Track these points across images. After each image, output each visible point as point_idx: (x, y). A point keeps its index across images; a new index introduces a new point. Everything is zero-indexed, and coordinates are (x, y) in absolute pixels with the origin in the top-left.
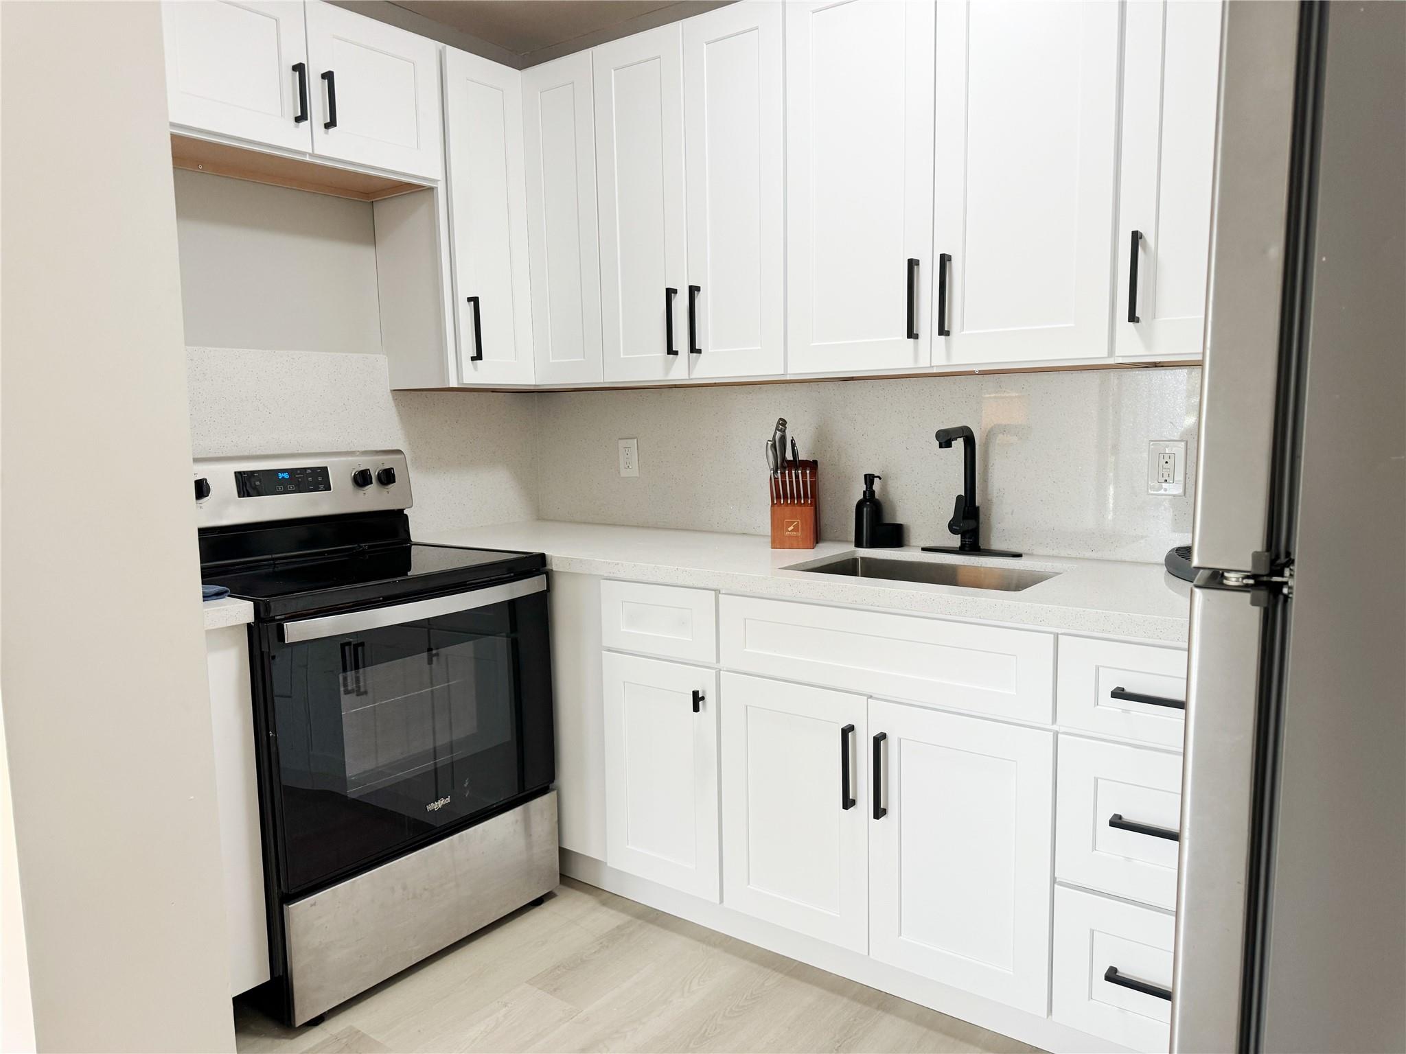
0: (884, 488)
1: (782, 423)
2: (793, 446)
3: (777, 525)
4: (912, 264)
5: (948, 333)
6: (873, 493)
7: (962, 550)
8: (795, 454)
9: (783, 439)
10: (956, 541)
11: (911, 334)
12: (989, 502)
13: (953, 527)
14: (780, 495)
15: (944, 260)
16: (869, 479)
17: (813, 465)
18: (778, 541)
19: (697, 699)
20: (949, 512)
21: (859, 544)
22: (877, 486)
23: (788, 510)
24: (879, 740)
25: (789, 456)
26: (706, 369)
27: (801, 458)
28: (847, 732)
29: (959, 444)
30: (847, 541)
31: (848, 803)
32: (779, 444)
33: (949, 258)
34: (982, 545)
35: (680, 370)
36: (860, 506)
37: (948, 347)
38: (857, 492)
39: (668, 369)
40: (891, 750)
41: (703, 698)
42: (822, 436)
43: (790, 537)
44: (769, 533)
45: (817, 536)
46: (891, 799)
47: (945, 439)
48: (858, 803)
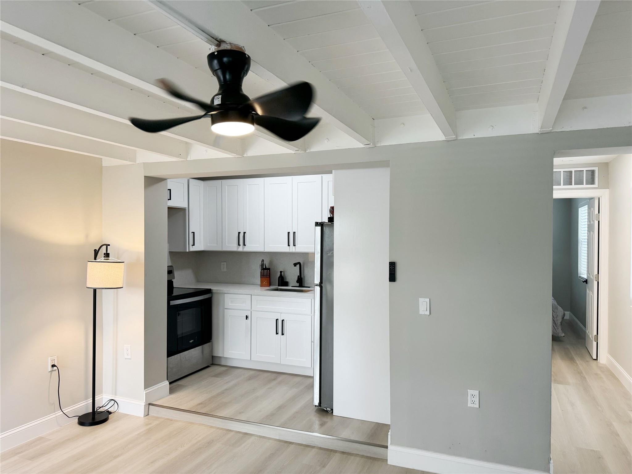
0: (284, 273)
1: (263, 261)
2: (265, 265)
3: (262, 282)
4: (289, 233)
5: (295, 246)
6: (282, 275)
7: (299, 287)
8: (266, 267)
9: (263, 264)
10: (298, 285)
11: (289, 245)
12: (304, 277)
13: (297, 282)
14: (262, 276)
15: (294, 233)
16: (281, 272)
17: (269, 269)
18: (262, 285)
19: (247, 317)
20: (296, 279)
21: (278, 286)
22: (282, 274)
23: (264, 279)
24: (283, 321)
25: (264, 267)
26: (247, 249)
27: (267, 267)
28: (277, 320)
29: (298, 266)
30: (276, 285)
31: (277, 333)
32: (262, 265)
33: (295, 232)
34: (303, 285)
35: (241, 249)
36: (279, 277)
37: (295, 248)
38: (279, 274)
39: (238, 248)
40: (285, 322)
41: (248, 317)
42: (271, 263)
43: (265, 284)
44: (260, 284)
45: (270, 285)
46: (285, 333)
47: (295, 265)
48: (279, 333)
